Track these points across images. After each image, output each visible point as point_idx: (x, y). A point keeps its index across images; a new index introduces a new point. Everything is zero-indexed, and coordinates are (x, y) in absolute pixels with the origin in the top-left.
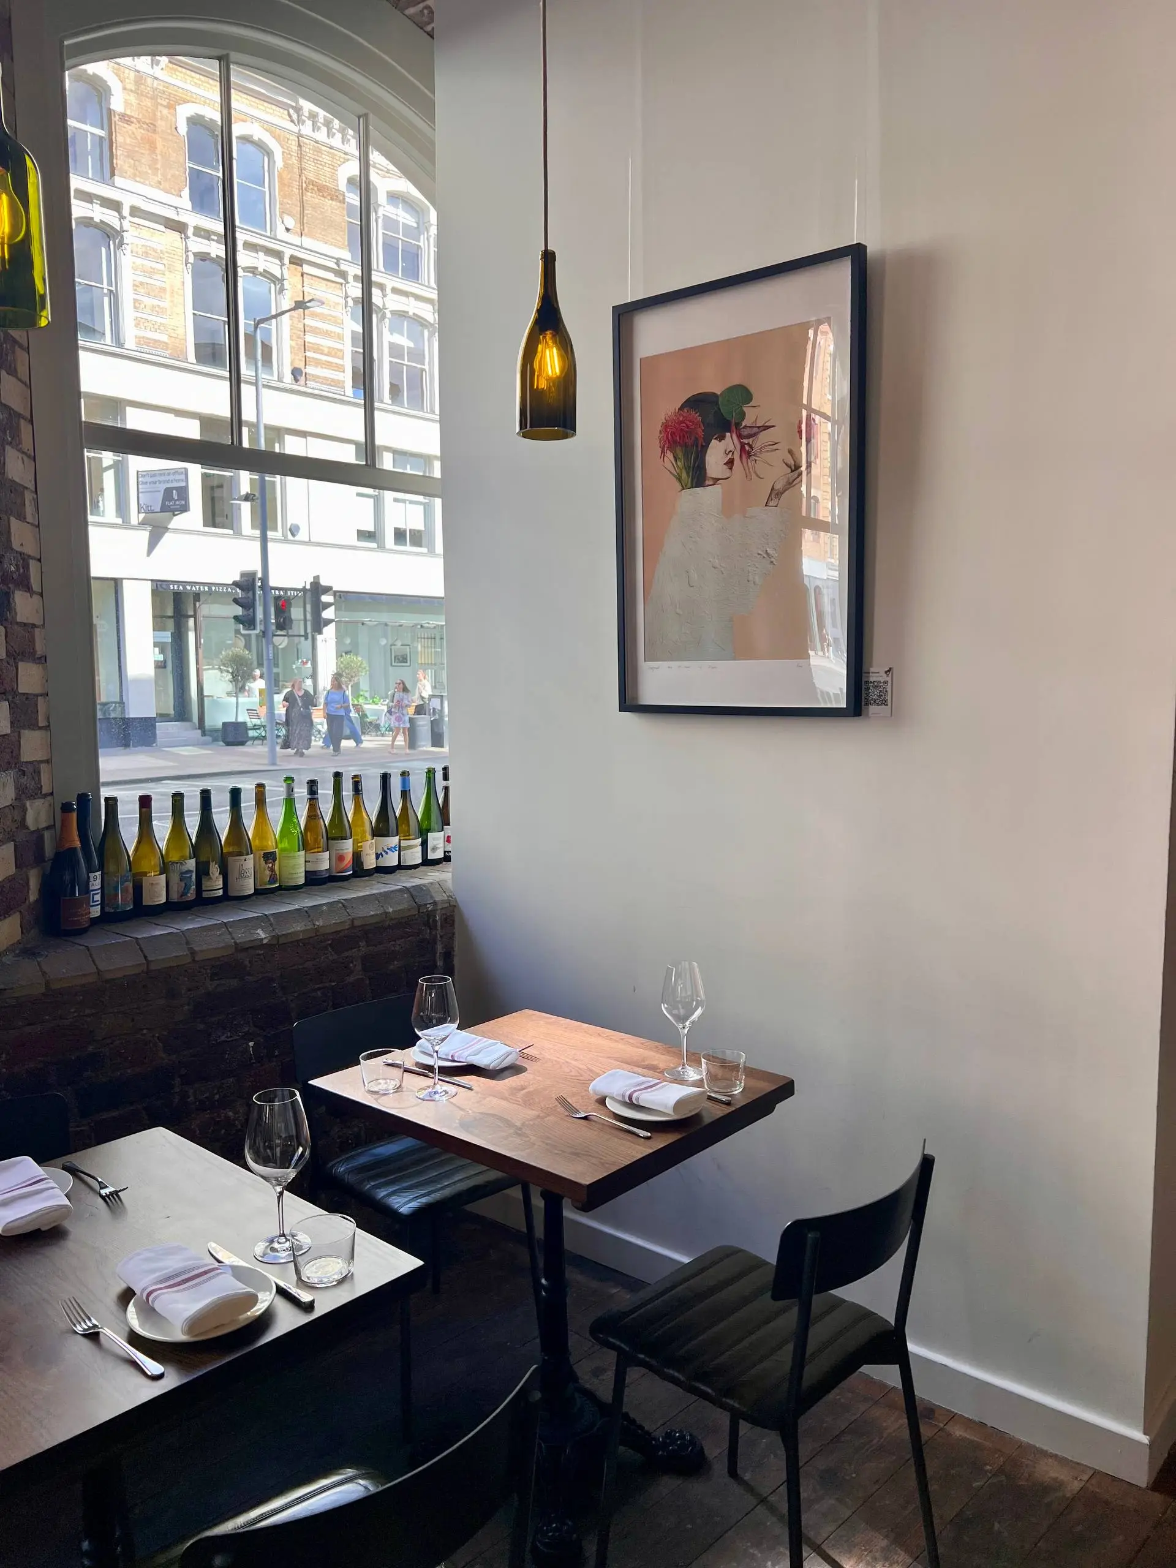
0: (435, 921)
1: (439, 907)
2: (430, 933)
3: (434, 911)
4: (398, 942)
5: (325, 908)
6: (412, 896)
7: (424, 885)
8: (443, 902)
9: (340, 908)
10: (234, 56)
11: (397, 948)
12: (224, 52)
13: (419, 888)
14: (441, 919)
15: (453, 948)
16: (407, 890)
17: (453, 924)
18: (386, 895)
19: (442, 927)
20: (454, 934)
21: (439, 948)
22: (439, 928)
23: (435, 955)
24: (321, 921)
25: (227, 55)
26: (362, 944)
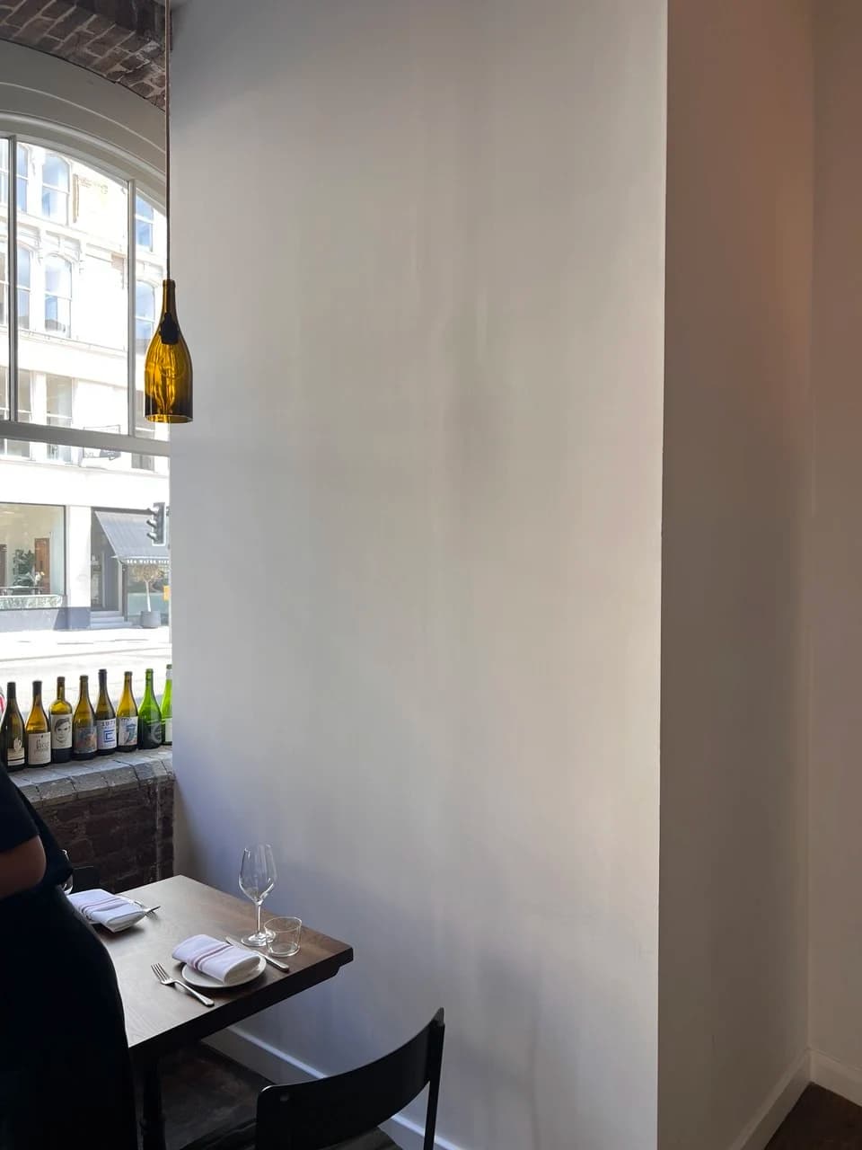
0: (155, 793)
1: (159, 781)
2: (151, 803)
3: (154, 785)
4: (121, 810)
5: (54, 784)
6: (135, 772)
7: (148, 764)
8: (163, 777)
9: (68, 784)
10: (19, 136)
11: (119, 815)
12: (11, 134)
13: (143, 766)
14: (161, 791)
15: (172, 815)
16: (132, 767)
17: (172, 795)
18: (113, 772)
19: (162, 798)
20: (172, 803)
21: (159, 814)
22: (158, 798)
23: (154, 820)
24: (48, 795)
25: (14, 136)
26: (86, 812)
